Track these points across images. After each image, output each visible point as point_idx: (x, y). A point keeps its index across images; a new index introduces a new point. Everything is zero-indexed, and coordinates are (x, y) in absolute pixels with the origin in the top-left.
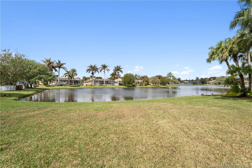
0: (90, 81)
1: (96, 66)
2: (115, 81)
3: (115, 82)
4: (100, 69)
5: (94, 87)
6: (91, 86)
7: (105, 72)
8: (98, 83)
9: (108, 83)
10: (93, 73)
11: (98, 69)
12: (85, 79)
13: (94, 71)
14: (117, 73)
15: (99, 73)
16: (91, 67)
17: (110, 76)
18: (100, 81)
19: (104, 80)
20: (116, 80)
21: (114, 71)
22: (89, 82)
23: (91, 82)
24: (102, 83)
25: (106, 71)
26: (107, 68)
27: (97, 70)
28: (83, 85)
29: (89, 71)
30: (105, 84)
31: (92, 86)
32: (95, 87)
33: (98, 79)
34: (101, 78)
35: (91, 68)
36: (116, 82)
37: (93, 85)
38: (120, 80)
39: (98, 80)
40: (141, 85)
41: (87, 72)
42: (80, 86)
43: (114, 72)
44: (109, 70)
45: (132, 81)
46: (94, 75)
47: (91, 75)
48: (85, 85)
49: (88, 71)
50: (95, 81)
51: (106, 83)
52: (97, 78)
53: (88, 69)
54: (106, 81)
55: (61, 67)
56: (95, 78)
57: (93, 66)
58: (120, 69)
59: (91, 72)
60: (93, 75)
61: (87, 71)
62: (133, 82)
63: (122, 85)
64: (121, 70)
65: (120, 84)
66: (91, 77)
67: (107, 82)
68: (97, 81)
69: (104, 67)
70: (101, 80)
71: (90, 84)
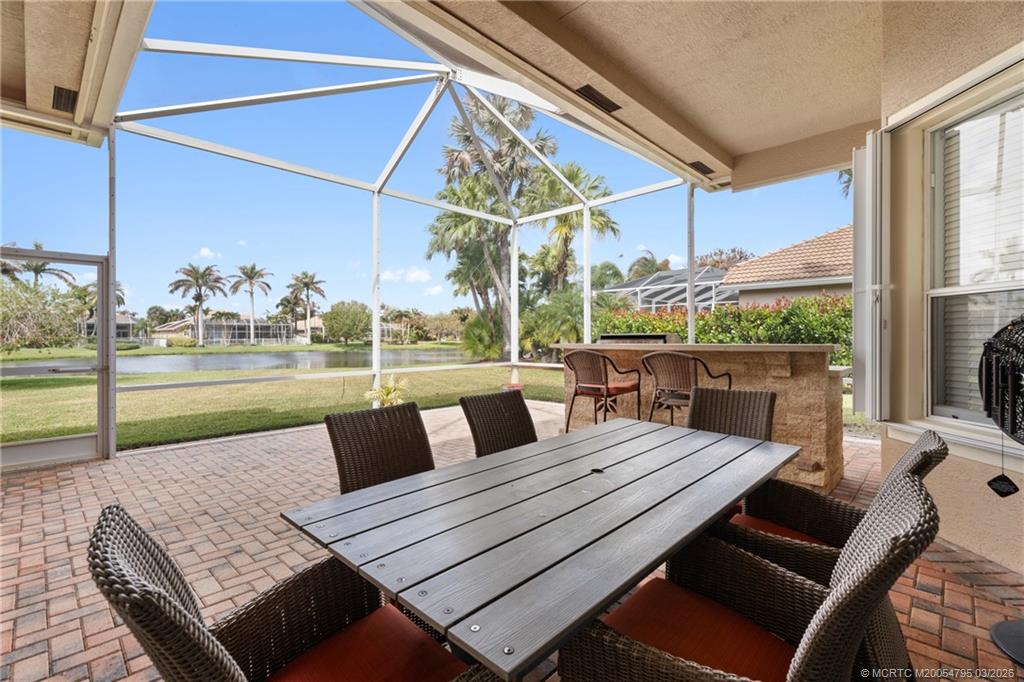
0: (188, 327)
1: (214, 269)
2: (299, 328)
3: (297, 332)
4: (234, 280)
5: (203, 350)
6: (190, 346)
7: (252, 294)
8: (224, 332)
9: (267, 336)
10: (198, 298)
11: (223, 281)
12: (161, 317)
13: (203, 288)
14: (303, 297)
15: (225, 295)
16: (192, 272)
17: (277, 306)
18: (230, 327)
19: (249, 321)
20: (300, 325)
21: (291, 290)
22: (182, 329)
23: (193, 329)
24: (242, 336)
25: (257, 289)
26: (261, 279)
27: (218, 285)
28: (150, 343)
29: (182, 289)
30: (253, 340)
31: (195, 346)
32: (208, 351)
33: (223, 318)
34: (233, 316)
35: (190, 278)
36: (303, 331)
37: (201, 343)
38: (317, 322)
39: (225, 323)
40: (395, 343)
41: (172, 292)
42: (137, 347)
43: (292, 293)
44: (268, 286)
45: (359, 328)
46: (205, 306)
47: (193, 303)
48: (163, 343)
49: (177, 288)
50: (208, 328)
51: (257, 336)
52: (219, 315)
53: (179, 281)
54: (256, 328)
55: (43, 271)
56: (209, 317)
57: (202, 270)
58: (317, 283)
59: (193, 292)
60: (201, 304)
61: (171, 288)
62: (363, 331)
63: (325, 342)
64: (318, 286)
65: (316, 339)
66: (193, 310)
67: (264, 332)
68: (220, 328)
69: (251, 274)
70: (235, 323)
71: (187, 337)
